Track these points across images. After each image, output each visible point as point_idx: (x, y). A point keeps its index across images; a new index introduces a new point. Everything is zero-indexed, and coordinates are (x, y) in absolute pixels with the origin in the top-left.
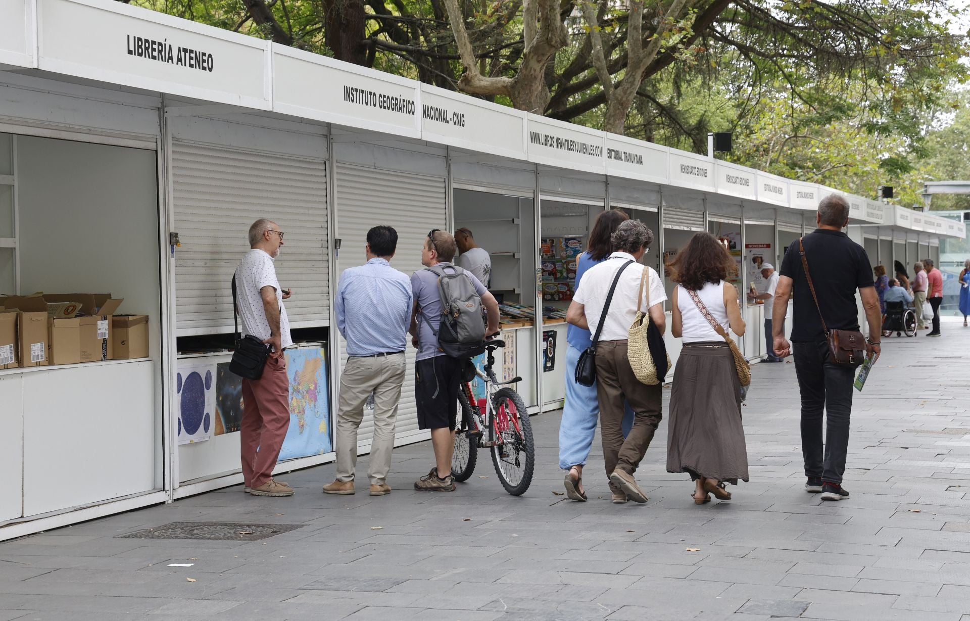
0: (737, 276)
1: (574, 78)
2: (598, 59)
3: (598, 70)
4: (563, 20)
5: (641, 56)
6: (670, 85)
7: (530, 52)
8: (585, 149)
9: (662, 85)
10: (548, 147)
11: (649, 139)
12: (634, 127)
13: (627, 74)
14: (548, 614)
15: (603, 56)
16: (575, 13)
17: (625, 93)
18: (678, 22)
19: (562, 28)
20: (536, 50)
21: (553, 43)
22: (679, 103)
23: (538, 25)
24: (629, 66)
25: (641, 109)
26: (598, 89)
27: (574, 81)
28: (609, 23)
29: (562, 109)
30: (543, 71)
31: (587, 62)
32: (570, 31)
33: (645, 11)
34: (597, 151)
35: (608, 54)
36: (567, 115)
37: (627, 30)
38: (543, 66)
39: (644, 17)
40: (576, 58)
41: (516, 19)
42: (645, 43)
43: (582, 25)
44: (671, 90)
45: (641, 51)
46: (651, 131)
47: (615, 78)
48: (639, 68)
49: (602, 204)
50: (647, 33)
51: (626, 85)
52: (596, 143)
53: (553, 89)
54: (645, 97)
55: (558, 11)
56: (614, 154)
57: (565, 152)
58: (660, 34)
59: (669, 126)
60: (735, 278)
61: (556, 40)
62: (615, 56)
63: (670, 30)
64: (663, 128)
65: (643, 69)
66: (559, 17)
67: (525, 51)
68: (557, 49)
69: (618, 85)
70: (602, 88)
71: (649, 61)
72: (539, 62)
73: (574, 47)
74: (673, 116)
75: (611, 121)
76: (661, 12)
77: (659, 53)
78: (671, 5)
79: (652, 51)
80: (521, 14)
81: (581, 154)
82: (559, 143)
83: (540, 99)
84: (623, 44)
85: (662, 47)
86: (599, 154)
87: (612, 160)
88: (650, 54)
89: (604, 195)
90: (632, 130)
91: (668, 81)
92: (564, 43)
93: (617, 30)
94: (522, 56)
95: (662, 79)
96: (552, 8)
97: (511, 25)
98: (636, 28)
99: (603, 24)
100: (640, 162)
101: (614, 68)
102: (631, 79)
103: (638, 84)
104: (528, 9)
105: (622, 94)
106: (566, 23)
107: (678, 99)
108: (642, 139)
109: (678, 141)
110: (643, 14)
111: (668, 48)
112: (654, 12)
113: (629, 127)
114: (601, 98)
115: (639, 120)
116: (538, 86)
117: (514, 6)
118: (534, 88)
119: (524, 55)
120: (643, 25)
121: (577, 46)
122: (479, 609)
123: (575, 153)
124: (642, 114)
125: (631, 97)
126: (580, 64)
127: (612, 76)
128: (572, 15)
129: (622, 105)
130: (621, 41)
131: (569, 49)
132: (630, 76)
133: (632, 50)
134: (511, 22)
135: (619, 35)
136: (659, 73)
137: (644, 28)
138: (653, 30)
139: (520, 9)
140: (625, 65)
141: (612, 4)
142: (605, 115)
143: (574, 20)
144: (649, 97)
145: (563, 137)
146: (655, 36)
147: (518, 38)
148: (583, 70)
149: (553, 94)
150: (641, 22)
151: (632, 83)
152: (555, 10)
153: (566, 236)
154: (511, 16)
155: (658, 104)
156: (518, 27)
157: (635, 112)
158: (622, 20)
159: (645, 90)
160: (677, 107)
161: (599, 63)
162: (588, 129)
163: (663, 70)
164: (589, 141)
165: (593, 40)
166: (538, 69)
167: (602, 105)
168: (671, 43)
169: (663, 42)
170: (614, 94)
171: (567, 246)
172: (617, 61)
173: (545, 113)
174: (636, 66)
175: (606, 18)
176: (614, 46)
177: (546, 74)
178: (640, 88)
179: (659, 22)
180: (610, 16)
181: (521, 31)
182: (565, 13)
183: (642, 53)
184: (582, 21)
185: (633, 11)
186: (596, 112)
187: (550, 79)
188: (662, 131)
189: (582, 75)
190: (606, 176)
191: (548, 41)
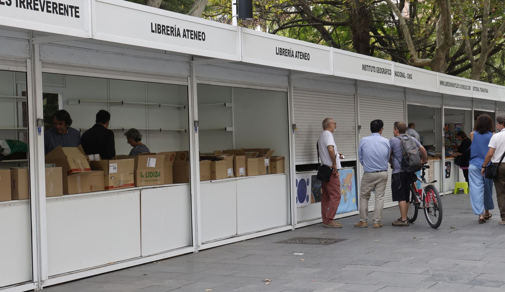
1: (458, 58)
2: (468, 50)
3: (468, 54)
4: (453, 35)
5: (487, 48)
6: (500, 59)
7: (439, 48)
8: (463, 87)
9: (496, 60)
10: (447, 87)
11: (491, 82)
12: (484, 78)
13: (481, 56)
14: (450, 276)
15: (470, 49)
16: (458, 31)
17: (480, 64)
18: (503, 33)
19: (453, 38)
20: (441, 47)
21: (449, 44)
22: (503, 67)
23: (443, 37)
24: (482, 52)
25: (486, 70)
26: (468, 62)
27: (458, 59)
28: (473, 35)
29: (452, 71)
30: (445, 56)
31: (463, 51)
32: (456, 39)
33: (489, 29)
34: (468, 88)
35: (472, 47)
36: (455, 73)
37: (481, 37)
38: (445, 53)
39: (489, 32)
40: (459, 50)
41: (433, 35)
42: (489, 43)
43: (461, 37)
44: (500, 62)
45: (487, 46)
46: (491, 79)
47: (475, 58)
48: (486, 53)
49: (470, 109)
50: (490, 38)
51: (480, 61)
52: (468, 84)
53: (449, 63)
54: (489, 65)
55: (451, 31)
56: (476, 89)
57: (455, 88)
58: (496, 39)
59: (499, 77)
61: (450, 43)
62: (475, 48)
63: (500, 37)
64: (497, 78)
65: (488, 53)
66: (451, 33)
67: (437, 48)
68: (451, 46)
69: (477, 60)
70: (470, 62)
71: (490, 50)
72: (443, 52)
73: (458, 45)
74: (501, 72)
75: (474, 75)
76: (496, 29)
77: (495, 46)
78: (500, 27)
79: (492, 46)
80: (435, 33)
81: (462, 89)
82: (452, 85)
83: (443, 67)
84: (479, 43)
85: (496, 44)
86: (470, 89)
87: (475, 91)
88: (491, 47)
89: (471, 106)
90: (483, 79)
91: (499, 58)
92: (454, 44)
93: (476, 38)
94: (435, 50)
95: (496, 58)
96: (449, 30)
97: (431, 38)
98: (485, 37)
99: (471, 35)
100: (487, 92)
101: (475, 53)
102: (483, 58)
103: (486, 60)
104: (438, 31)
105: (479, 64)
106: (454, 36)
107: (503, 65)
108: (488, 82)
109: (503, 83)
110: (488, 31)
111: (499, 45)
112: (493, 30)
113: (481, 78)
114: (469, 66)
115: (486, 74)
116: (442, 62)
117: (432, 30)
118: (441, 62)
119: (437, 49)
120: (488, 35)
121: (459, 45)
122: (420, 274)
123: (459, 89)
124: (487, 72)
125: (483, 65)
126: (461, 52)
127: (474, 57)
128: (457, 32)
129: (479, 68)
130: (478, 42)
131: (456, 46)
132: (482, 56)
133: (483, 46)
134: (431, 36)
135: (477, 40)
136: (495, 55)
137: (488, 36)
138: (492, 37)
139: (434, 31)
140: (480, 52)
141: (474, 27)
142: (471, 73)
143: (458, 35)
144: (490, 65)
145: (454, 82)
146: (493, 39)
147: (434, 43)
148: (461, 55)
149: (449, 65)
150: (487, 34)
151: (483, 60)
152: (450, 30)
153: (455, 123)
154: (431, 34)
155: (494, 68)
156: (433, 38)
157: (484, 71)
158: (479, 33)
159: (488, 62)
160: (503, 68)
161: (469, 52)
162: (463, 79)
163: (496, 54)
164: (465, 84)
165: (466, 42)
166: (442, 55)
167: (470, 69)
168: (500, 42)
169: (497, 42)
170: (475, 64)
171: (455, 127)
172: (476, 51)
173: (445, 73)
174: (485, 52)
175: (471, 33)
176: (475, 45)
177: (446, 57)
178: (486, 61)
179: (495, 34)
180: (473, 32)
181: (435, 40)
182: (454, 32)
183: (487, 47)
184: (461, 34)
185: (484, 29)
186: (467, 72)
187: (447, 59)
188: (496, 79)
189: (461, 57)
190: (472, 98)
191: (447, 44)
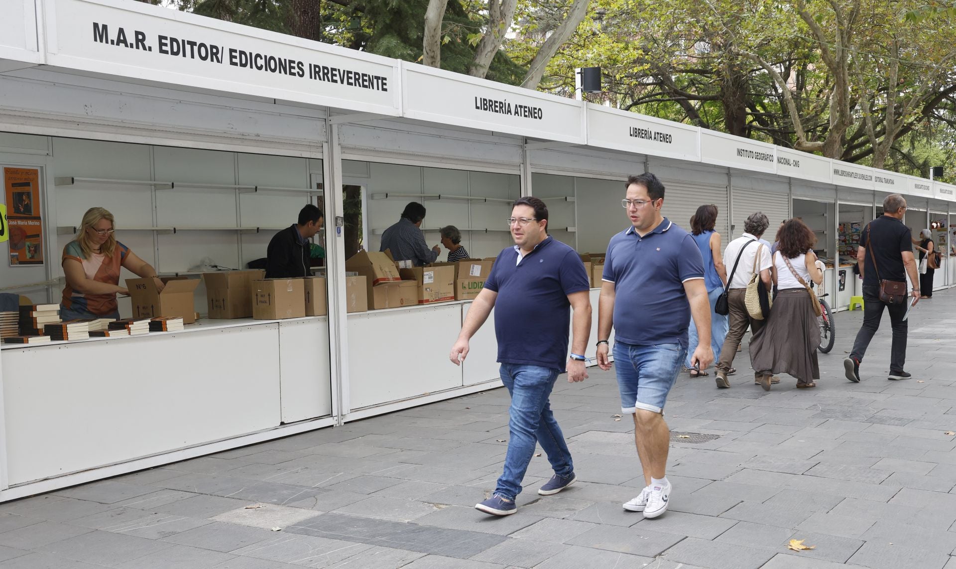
0: (944, 241)
1: (856, 141)
2: (870, 131)
3: (870, 136)
4: (851, 111)
5: (893, 128)
6: (909, 143)
7: (833, 129)
8: (863, 177)
9: (904, 143)
10: (843, 177)
11: (897, 171)
12: (888, 166)
13: (885, 138)
14: (844, 412)
15: (872, 129)
16: (857, 107)
17: (884, 148)
18: (914, 110)
19: (851, 116)
20: (836, 127)
21: (845, 123)
22: (913, 152)
23: (838, 114)
24: (886, 133)
25: (892, 156)
26: (869, 146)
27: (856, 142)
28: (876, 111)
29: (849, 157)
30: (840, 138)
31: (863, 132)
32: (854, 117)
33: (896, 105)
34: (869, 178)
35: (875, 128)
36: (853, 160)
37: (885, 115)
38: (840, 135)
39: (895, 108)
40: (858, 131)
41: (825, 112)
42: (896, 122)
43: (861, 114)
44: (909, 145)
45: (893, 126)
46: (897, 167)
47: (878, 140)
48: (892, 134)
49: (871, 205)
50: (896, 116)
51: (884, 144)
52: (869, 174)
53: (845, 147)
54: (895, 150)
55: (848, 107)
56: (879, 179)
57: (852, 179)
58: (904, 116)
59: (908, 165)
60: (943, 243)
61: (847, 122)
62: (878, 129)
63: (910, 114)
64: (905, 165)
65: (894, 135)
66: (849, 110)
67: (830, 128)
68: (848, 126)
69: (880, 144)
70: (871, 146)
71: (897, 131)
72: (838, 133)
73: (856, 125)
74: (910, 159)
75: (876, 163)
76: (905, 105)
77: (903, 126)
78: (910, 101)
79: (900, 125)
80: (827, 109)
81: (861, 180)
82: (849, 175)
83: (838, 152)
84: (883, 122)
85: (905, 123)
86: (871, 179)
87: (878, 183)
88: (898, 127)
89: (873, 201)
90: (887, 167)
91: (908, 141)
92: (851, 123)
93: (880, 116)
94: (828, 130)
95: (904, 140)
96: (845, 105)
97: (822, 115)
98: (890, 114)
99: (873, 112)
100: (893, 183)
101: (878, 135)
102: (888, 141)
103: (891, 143)
104: (832, 106)
105: (882, 148)
106: (852, 113)
107: (913, 150)
108: (893, 171)
109: (913, 172)
110: (895, 107)
111: (908, 124)
112: (901, 105)
113: (885, 166)
114: (871, 151)
115: (891, 162)
116: (837, 146)
117: (824, 105)
118: (835, 147)
119: (830, 130)
120: (894, 112)
121: (858, 124)
122: (807, 409)
123: (857, 179)
124: (893, 159)
125: (887, 150)
126: (859, 133)
127: (877, 139)
128: (855, 108)
129: (882, 154)
130: (882, 121)
131: (853, 126)
132: (887, 139)
133: (889, 125)
134: (823, 113)
135: (881, 118)
136: (903, 137)
137: (895, 114)
138: (900, 114)
139: (827, 106)
140: (884, 133)
141: (877, 102)
142: (872, 159)
143: (857, 111)
144: (897, 149)
145: (851, 171)
146: (901, 117)
147: (826, 121)
148: (861, 137)
149: (845, 150)
150: (893, 110)
151: (888, 143)
152: (846, 106)
153: (852, 222)
154: (822, 111)
155: (902, 153)
156: (826, 116)
157: (889, 157)
158: (884, 110)
159: (894, 146)
160: (912, 154)
161: (870, 133)
162: (863, 167)
163: (905, 135)
164: (865, 173)
165: (867, 121)
166: (837, 137)
167: (871, 154)
168: (910, 121)
169: (906, 121)
170: (878, 148)
171: (852, 227)
172: (879, 132)
173: (840, 159)
174: (890, 134)
175: (874, 109)
176: (878, 124)
177: (841, 139)
178: (892, 145)
179: (903, 111)
180: (876, 108)
181: (828, 118)
182: (852, 108)
183: (893, 127)
184: (861, 111)
185: (889, 105)
186: (868, 158)
187: (843, 142)
188: (904, 167)
189: (861, 139)
190: (874, 190)
191: (843, 122)
